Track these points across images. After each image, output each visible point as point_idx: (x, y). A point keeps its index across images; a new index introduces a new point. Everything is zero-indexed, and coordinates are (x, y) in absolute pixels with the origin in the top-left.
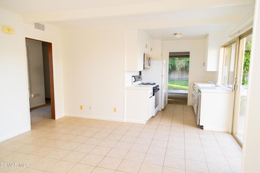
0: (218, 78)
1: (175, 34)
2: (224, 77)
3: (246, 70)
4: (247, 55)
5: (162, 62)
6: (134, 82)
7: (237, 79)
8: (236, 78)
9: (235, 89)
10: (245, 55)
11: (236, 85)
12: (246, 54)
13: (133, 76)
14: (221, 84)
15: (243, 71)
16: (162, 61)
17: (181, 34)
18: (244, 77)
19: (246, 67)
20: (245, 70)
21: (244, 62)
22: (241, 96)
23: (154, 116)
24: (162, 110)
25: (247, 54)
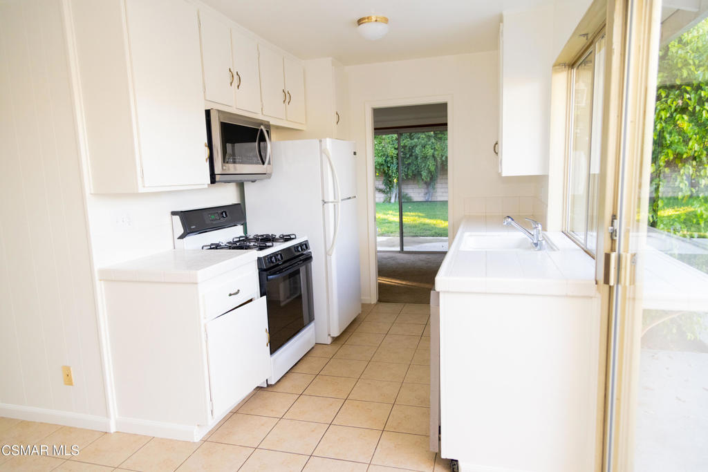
0: (547, 206)
1: (360, 22)
2: (574, 196)
3: (665, 167)
4: (669, 101)
5: (321, 146)
6: (182, 237)
7: (617, 222)
8: (614, 217)
9: (607, 281)
10: (659, 98)
11: (613, 256)
12: (663, 95)
13: (174, 213)
14: (560, 229)
15: (649, 169)
16: (320, 141)
17: (386, 21)
18: (654, 195)
19: (666, 151)
20: (662, 163)
21: (655, 129)
22: (644, 311)
23: (272, 382)
24: (335, 340)
25: (667, 96)
